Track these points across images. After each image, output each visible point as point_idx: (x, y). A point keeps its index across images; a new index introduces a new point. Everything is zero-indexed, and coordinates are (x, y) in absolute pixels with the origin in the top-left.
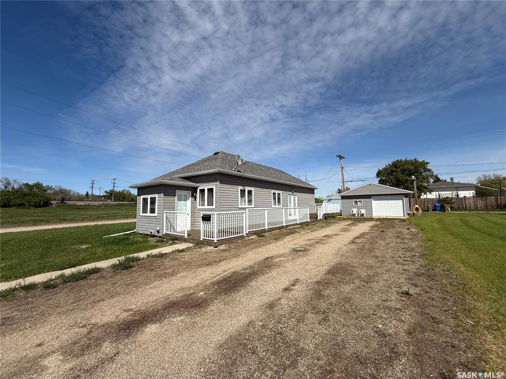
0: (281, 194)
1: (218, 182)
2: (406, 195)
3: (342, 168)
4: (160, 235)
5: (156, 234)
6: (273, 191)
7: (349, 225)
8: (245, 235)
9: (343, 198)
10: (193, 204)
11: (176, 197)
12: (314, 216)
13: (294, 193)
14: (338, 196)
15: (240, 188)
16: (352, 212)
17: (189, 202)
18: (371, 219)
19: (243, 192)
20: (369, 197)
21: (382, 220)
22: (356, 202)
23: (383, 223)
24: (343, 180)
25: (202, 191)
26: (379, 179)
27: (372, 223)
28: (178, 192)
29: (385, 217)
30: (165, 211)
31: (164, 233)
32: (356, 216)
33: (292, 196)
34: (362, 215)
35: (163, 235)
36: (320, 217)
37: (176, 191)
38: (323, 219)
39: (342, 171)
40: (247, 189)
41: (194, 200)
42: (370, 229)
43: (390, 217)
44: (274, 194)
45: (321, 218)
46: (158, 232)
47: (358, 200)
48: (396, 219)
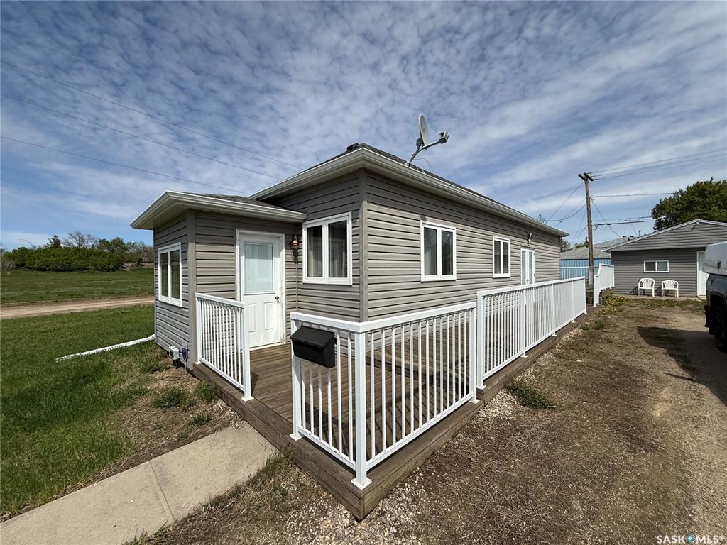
0: (509, 245)
4: (190, 364)
6: (495, 237)
9: (618, 254)
10: (291, 272)
16: (641, 285)
19: (430, 235)
20: (689, 252)
22: (650, 264)
24: (590, 221)
25: (316, 233)
28: (244, 235)
30: (197, 295)
31: (198, 362)
32: (653, 294)
33: (528, 251)
35: (194, 365)
40: (442, 227)
41: (291, 258)
44: (497, 244)
46: (184, 354)
47: (656, 261)
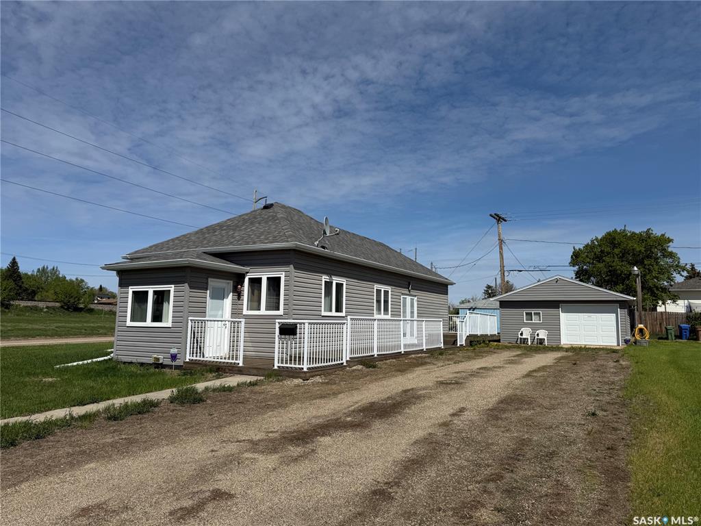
0: (390, 293)
1: (292, 266)
2: (623, 304)
3: (501, 242)
4: (179, 362)
5: (168, 362)
6: (377, 286)
7: (518, 356)
8: (345, 364)
9: (504, 304)
10: (235, 307)
11: (208, 291)
12: (450, 340)
13: (413, 292)
14: (494, 302)
15: (325, 278)
16: (522, 334)
17: (228, 302)
18: (558, 348)
19: (328, 285)
20: (554, 304)
21: (577, 350)
22: (529, 315)
23: (577, 354)
24: (502, 266)
25: (256, 283)
26: (576, 268)
27: (559, 354)
28: (213, 282)
29: (583, 346)
30: (190, 318)
31: (187, 360)
32: (529, 343)
33: (409, 298)
34: (541, 341)
35: (185, 362)
36: (461, 341)
37: (210, 279)
38: (467, 345)
39: (501, 248)
40: (336, 280)
42: (555, 361)
43: (592, 347)
44: (379, 291)
45: (464, 343)
46: (174, 357)
47: (533, 311)
48: (603, 349)
